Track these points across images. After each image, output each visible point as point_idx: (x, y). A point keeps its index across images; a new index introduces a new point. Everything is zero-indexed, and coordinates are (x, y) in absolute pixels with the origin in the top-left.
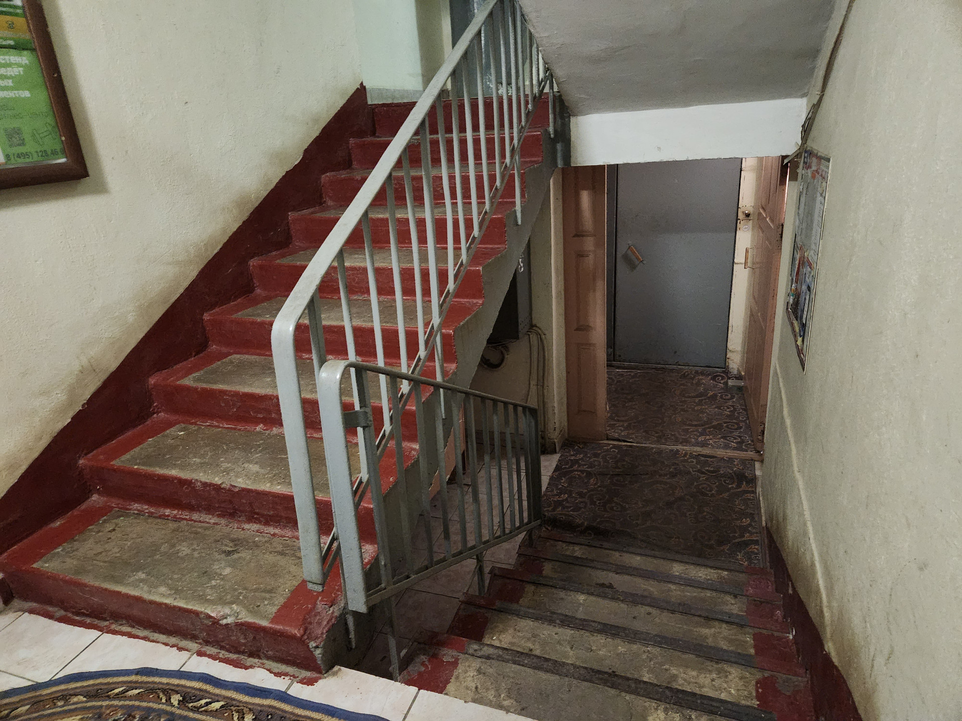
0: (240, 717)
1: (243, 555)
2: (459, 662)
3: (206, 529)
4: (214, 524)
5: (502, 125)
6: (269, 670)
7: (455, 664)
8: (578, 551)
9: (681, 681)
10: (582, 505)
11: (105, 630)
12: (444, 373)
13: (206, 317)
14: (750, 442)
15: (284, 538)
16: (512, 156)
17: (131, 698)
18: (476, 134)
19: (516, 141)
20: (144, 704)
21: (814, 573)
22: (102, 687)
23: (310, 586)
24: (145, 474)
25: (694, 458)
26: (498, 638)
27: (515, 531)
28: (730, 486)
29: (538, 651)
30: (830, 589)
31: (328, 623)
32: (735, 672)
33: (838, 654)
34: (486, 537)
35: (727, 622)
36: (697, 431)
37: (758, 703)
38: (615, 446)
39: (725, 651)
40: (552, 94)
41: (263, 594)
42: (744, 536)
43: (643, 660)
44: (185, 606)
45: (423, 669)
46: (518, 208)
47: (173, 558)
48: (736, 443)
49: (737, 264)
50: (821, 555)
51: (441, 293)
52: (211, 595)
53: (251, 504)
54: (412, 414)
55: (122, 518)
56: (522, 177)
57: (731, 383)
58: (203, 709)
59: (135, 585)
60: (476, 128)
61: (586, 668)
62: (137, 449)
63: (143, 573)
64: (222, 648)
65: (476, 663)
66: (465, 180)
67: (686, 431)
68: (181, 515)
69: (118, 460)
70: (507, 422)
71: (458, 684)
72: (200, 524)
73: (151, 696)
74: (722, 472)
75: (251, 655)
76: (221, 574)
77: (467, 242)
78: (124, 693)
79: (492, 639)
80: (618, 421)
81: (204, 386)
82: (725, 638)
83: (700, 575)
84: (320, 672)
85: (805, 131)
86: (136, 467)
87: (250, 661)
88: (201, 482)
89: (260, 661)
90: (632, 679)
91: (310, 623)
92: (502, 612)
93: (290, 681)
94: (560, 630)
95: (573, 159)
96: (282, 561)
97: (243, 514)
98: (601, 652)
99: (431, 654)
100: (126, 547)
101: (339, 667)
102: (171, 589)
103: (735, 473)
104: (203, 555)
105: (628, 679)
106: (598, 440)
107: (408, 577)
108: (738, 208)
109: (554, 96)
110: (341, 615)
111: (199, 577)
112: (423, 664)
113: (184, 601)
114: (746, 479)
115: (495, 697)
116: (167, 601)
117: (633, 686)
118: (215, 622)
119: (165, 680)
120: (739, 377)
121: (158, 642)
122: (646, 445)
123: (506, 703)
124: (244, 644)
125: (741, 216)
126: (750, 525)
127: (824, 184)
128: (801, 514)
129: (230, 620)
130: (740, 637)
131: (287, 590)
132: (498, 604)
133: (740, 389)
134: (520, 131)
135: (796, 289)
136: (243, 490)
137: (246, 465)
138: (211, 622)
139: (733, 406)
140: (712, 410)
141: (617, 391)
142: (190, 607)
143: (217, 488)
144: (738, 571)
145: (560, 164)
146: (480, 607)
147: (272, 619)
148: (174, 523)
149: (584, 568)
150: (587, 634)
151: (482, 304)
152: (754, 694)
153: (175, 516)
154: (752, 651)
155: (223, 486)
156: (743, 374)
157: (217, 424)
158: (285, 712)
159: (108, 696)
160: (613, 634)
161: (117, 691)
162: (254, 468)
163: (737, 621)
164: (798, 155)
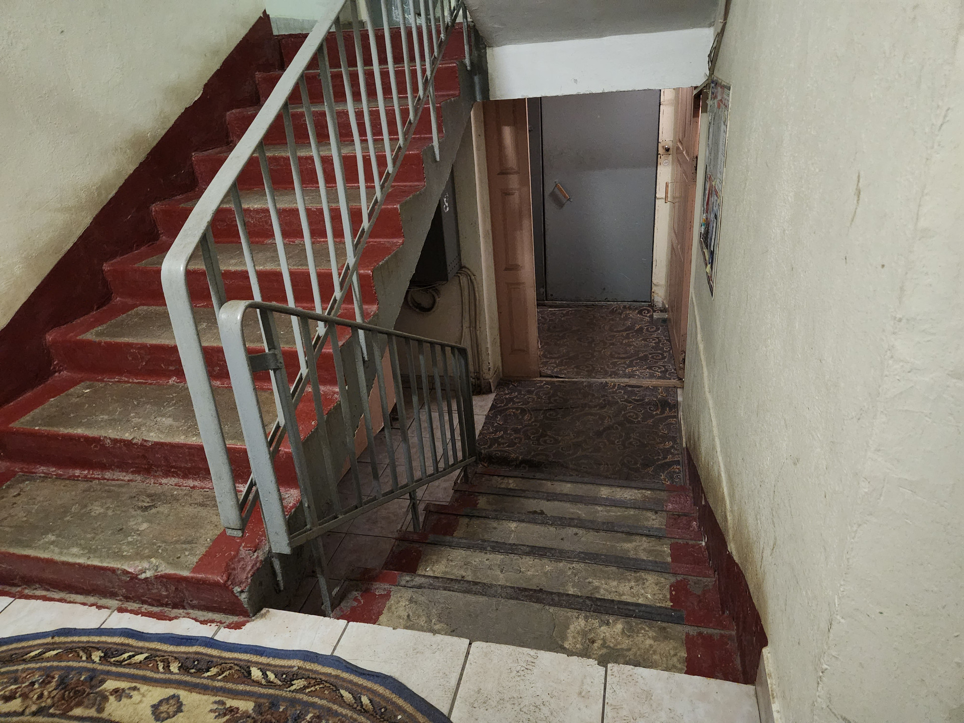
0: (166, 665)
1: (160, 509)
2: (392, 594)
3: (121, 486)
4: (129, 481)
5: (412, 59)
6: (196, 620)
7: (387, 596)
8: (512, 483)
9: (602, 591)
10: (516, 441)
11: (17, 596)
12: (364, 315)
13: (106, 267)
14: (673, 371)
15: (205, 490)
16: (425, 89)
17: (48, 660)
18: (383, 67)
19: (428, 73)
20: (63, 664)
21: (720, 482)
22: (17, 652)
23: (229, 532)
24: (48, 434)
25: (622, 389)
26: (431, 569)
27: (449, 469)
28: (654, 413)
29: (470, 577)
30: (732, 496)
31: (252, 567)
32: (651, 579)
33: (738, 552)
34: (418, 474)
35: (647, 536)
36: (625, 363)
37: (672, 604)
38: (547, 383)
39: (644, 560)
40: (466, 24)
41: (184, 546)
42: (666, 458)
43: (569, 576)
44: (100, 564)
45: (355, 604)
46: (435, 143)
47: (84, 518)
48: (661, 372)
49: (659, 198)
50: (725, 466)
51: (354, 233)
52: (127, 551)
53: (166, 459)
54: (329, 357)
55: (27, 482)
56: (438, 111)
57: (656, 316)
58: (126, 662)
59: (45, 549)
60: (383, 60)
61: (512, 587)
62: (37, 411)
63: (53, 535)
64: (143, 602)
65: (409, 593)
66: (375, 115)
67: (614, 364)
68: (92, 474)
69: (17, 422)
70: (435, 363)
71: (390, 614)
72: (113, 483)
73: (70, 656)
74: (647, 400)
75: (175, 606)
76: (138, 530)
77: (380, 179)
78: (41, 655)
79: (425, 570)
80: (551, 358)
81: (108, 339)
82: (644, 550)
83: (626, 496)
84: (248, 616)
85: (711, 62)
86: (37, 428)
87: (175, 612)
88: (110, 439)
89: (185, 611)
90: (555, 593)
91: (234, 569)
92: (436, 544)
93: (217, 627)
94: (491, 556)
95: (491, 93)
96: (203, 512)
97: (159, 469)
98: (529, 573)
99: (364, 589)
100: (33, 511)
101: (267, 609)
102: (83, 549)
103: (659, 401)
104: (118, 512)
105: (552, 593)
106: (530, 377)
107: (336, 517)
108: (658, 142)
109: (468, 26)
110: (266, 559)
111: (113, 534)
112: (356, 599)
113: (99, 559)
114: (668, 405)
115: (426, 622)
116: (81, 561)
117: (557, 599)
118: (134, 577)
119: (84, 639)
120: (663, 310)
121: (76, 603)
122: (577, 380)
123: (437, 627)
124: (167, 596)
125: (661, 151)
126: (672, 447)
127: (726, 112)
128: (711, 431)
129: (149, 574)
130: (658, 548)
131: (208, 540)
132: (431, 537)
133: (665, 321)
134: (433, 63)
135: (707, 218)
136: (156, 444)
137: (159, 419)
138: (128, 577)
139: (658, 338)
140: (638, 342)
141: (547, 330)
142: (105, 565)
143: (128, 444)
144: (660, 490)
145: (479, 98)
146: (413, 541)
147: (194, 568)
148: (84, 483)
149: (517, 499)
150: (516, 557)
151: (403, 243)
152: (668, 597)
153: (86, 476)
154: (669, 559)
155: (135, 441)
156: (667, 306)
157: (126, 379)
158: (212, 656)
159: (24, 660)
160: (541, 555)
161: (33, 654)
162: (168, 421)
163: (655, 534)
164: (707, 86)
